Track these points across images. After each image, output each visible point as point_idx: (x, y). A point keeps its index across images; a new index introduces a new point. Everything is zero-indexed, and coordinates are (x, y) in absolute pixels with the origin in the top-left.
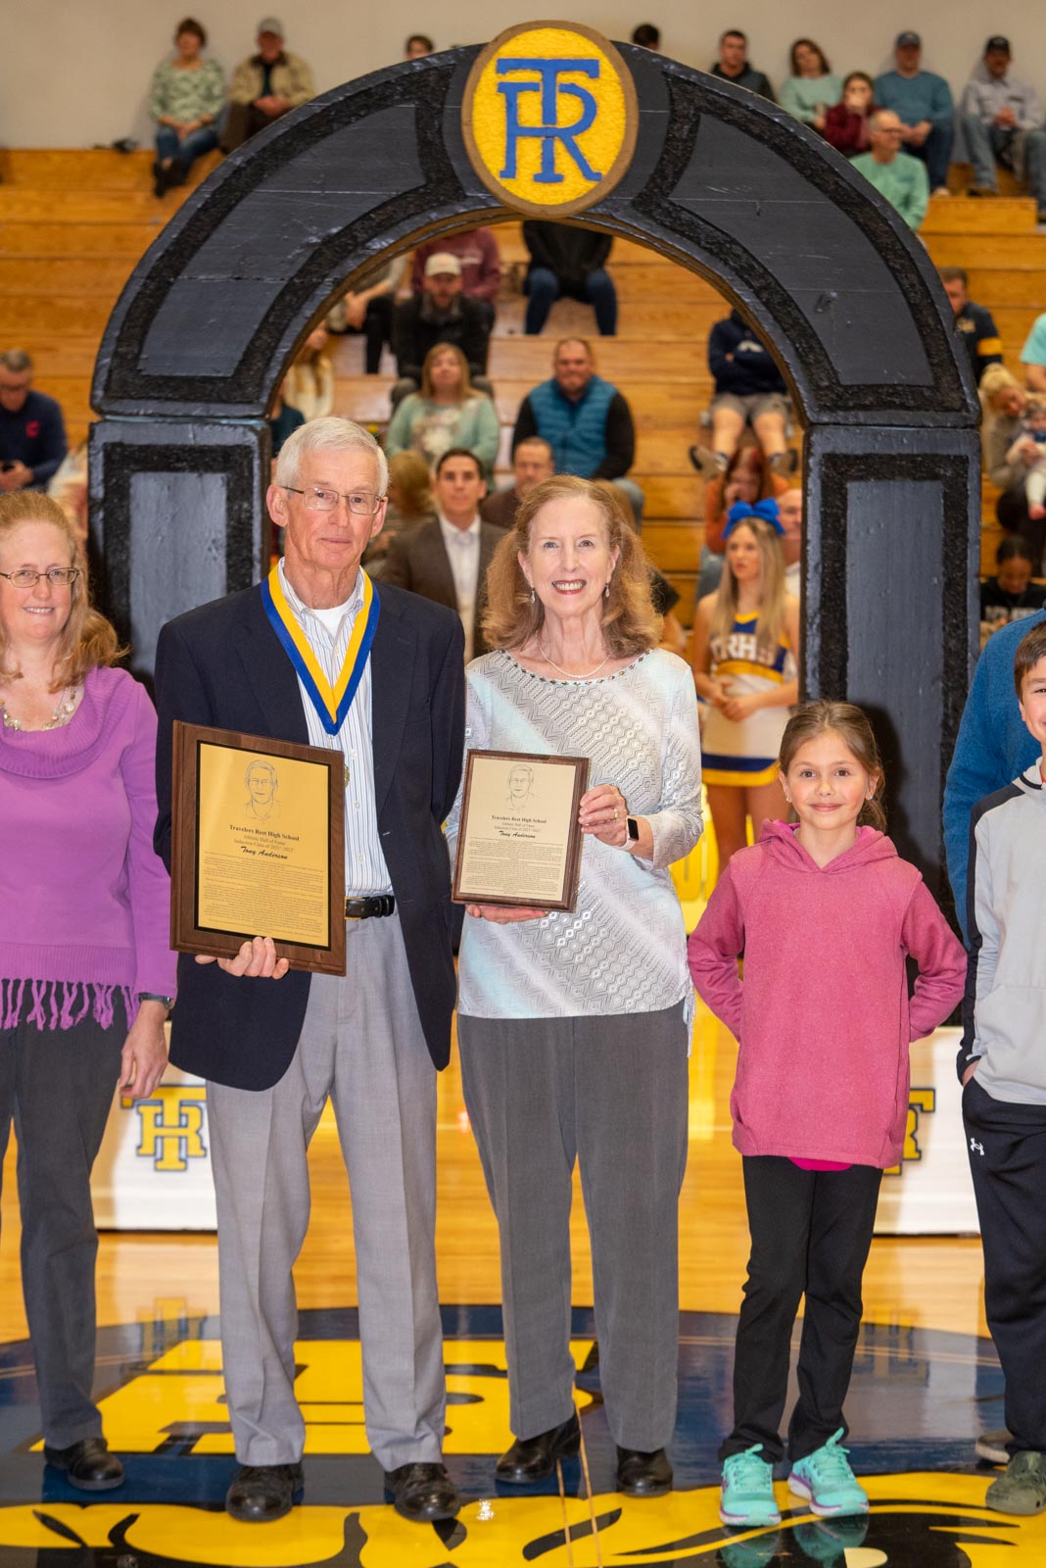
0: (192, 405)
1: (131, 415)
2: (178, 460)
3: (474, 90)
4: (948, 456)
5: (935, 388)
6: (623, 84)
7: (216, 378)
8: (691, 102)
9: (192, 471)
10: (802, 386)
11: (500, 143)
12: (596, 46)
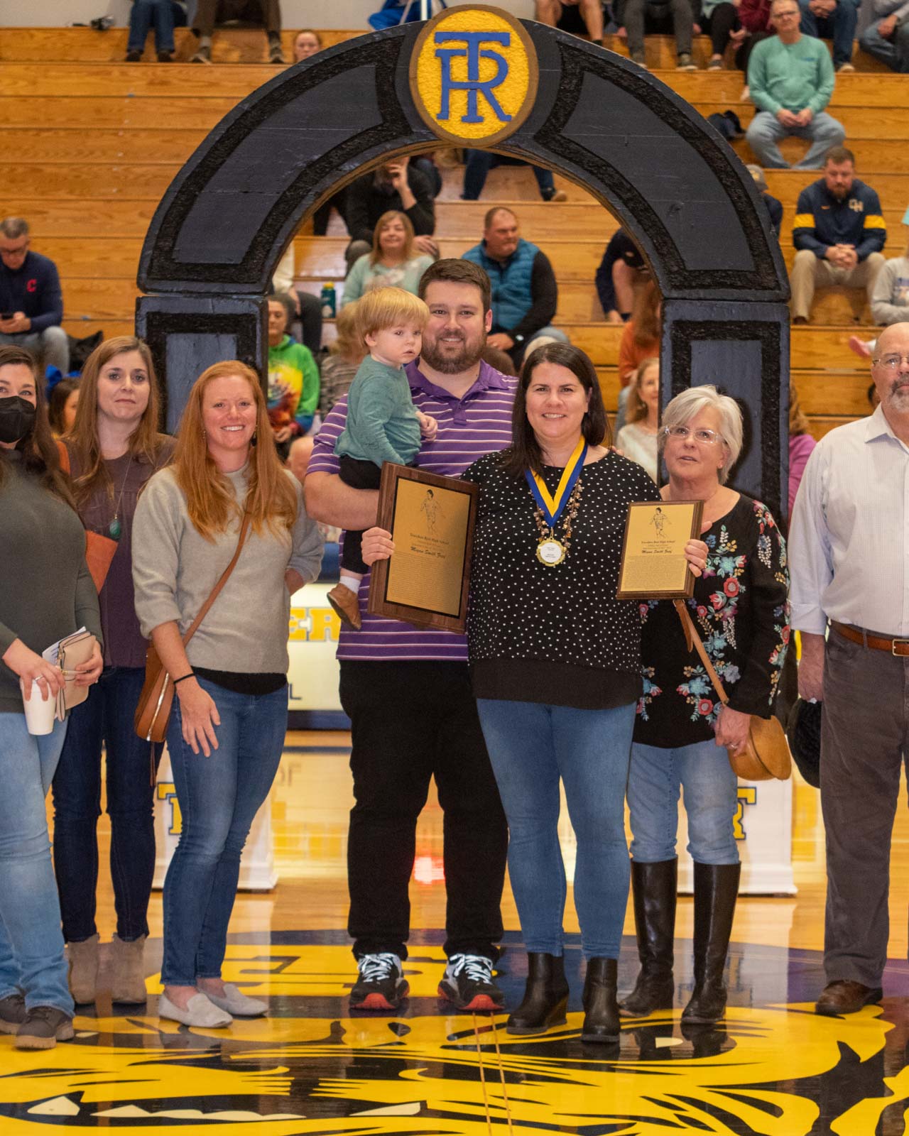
0: (211, 285)
1: (167, 292)
2: (201, 325)
3: (418, 55)
4: (765, 322)
5: (757, 272)
6: (527, 50)
7: (229, 265)
8: (577, 63)
9: (211, 333)
10: (658, 271)
11: (437, 94)
12: (507, 23)
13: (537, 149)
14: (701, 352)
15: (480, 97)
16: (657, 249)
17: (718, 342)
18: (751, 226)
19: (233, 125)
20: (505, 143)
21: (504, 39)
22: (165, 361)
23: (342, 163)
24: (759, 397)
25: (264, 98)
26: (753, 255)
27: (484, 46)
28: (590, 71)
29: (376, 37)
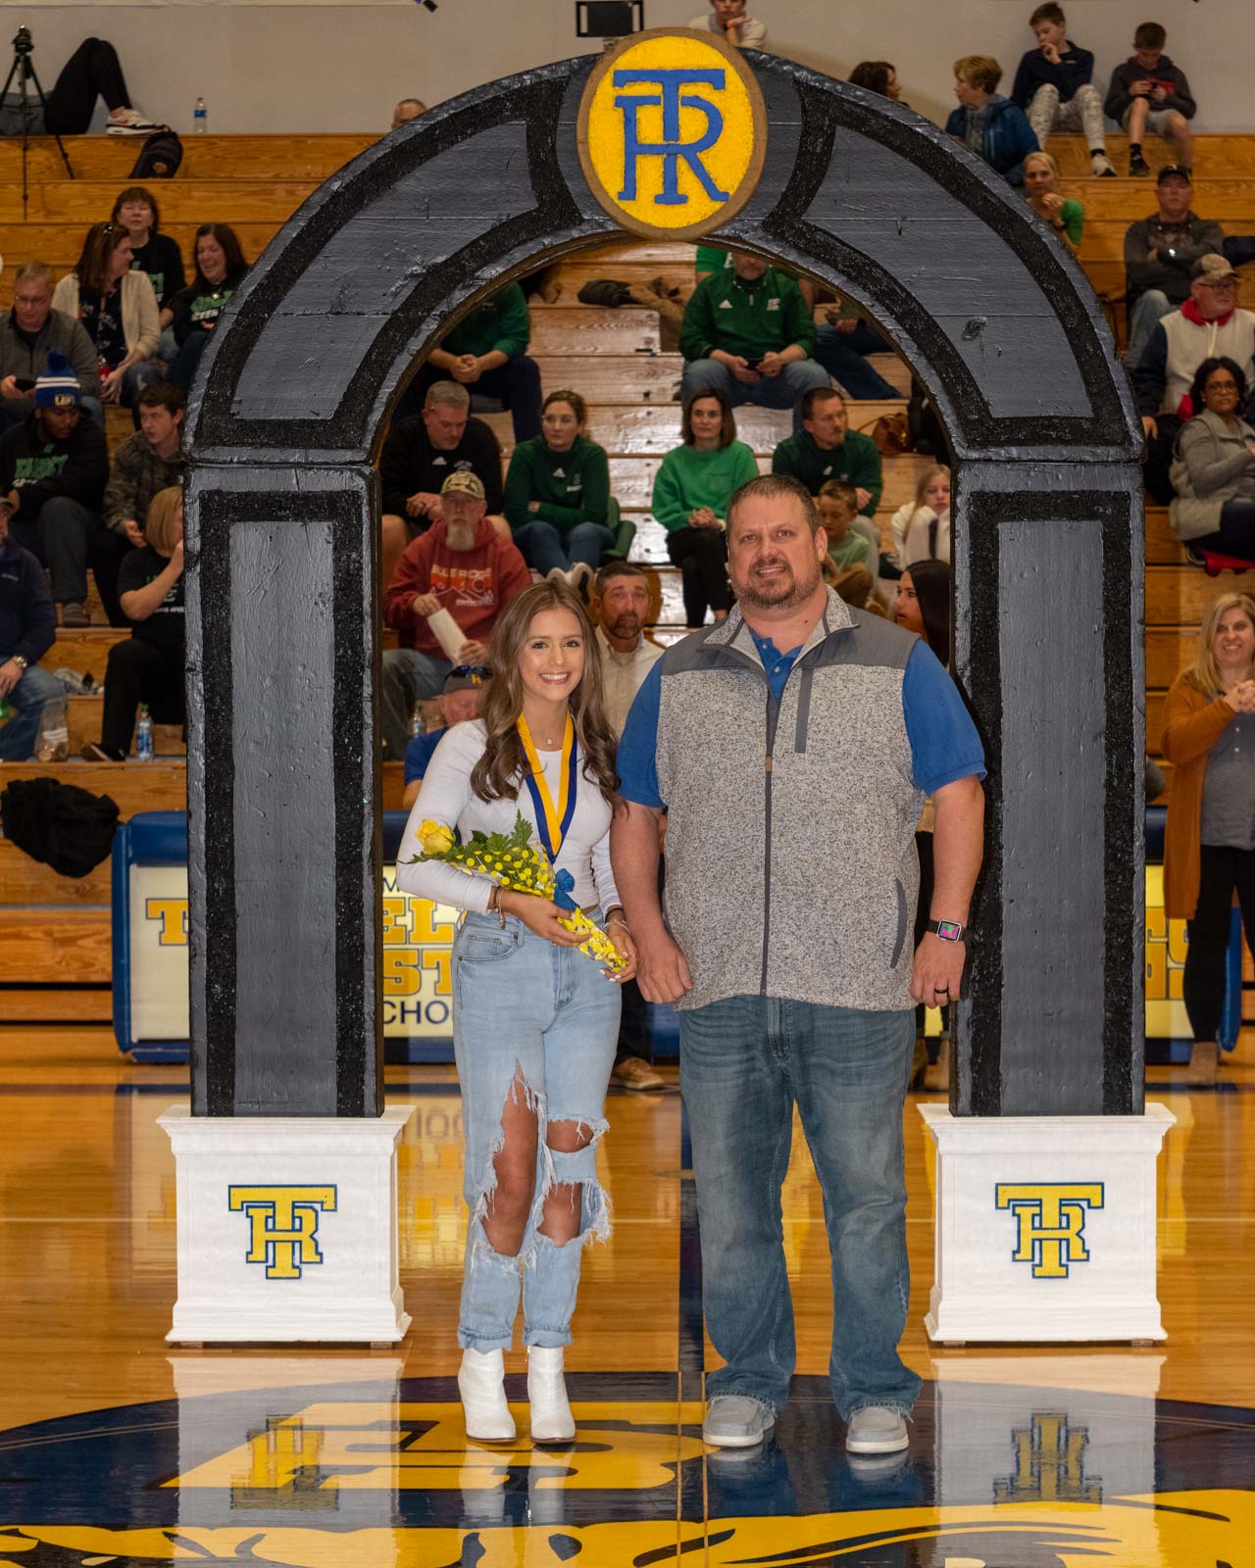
0: (291, 451)
1: (225, 462)
2: (281, 508)
3: (589, 106)
4: (1108, 493)
5: (1095, 421)
6: (750, 95)
7: (316, 421)
8: (825, 113)
9: (296, 520)
10: (950, 419)
11: (618, 162)
12: (720, 55)
13: (767, 241)
14: (1015, 539)
15: (682, 165)
16: (948, 388)
17: (1038, 524)
18: (1088, 351)
19: (318, 214)
20: (720, 232)
21: (716, 79)
22: (228, 562)
23: (477, 270)
24: (1100, 603)
25: (363, 172)
26: (1090, 394)
27: (687, 90)
28: (845, 124)
29: (528, 80)
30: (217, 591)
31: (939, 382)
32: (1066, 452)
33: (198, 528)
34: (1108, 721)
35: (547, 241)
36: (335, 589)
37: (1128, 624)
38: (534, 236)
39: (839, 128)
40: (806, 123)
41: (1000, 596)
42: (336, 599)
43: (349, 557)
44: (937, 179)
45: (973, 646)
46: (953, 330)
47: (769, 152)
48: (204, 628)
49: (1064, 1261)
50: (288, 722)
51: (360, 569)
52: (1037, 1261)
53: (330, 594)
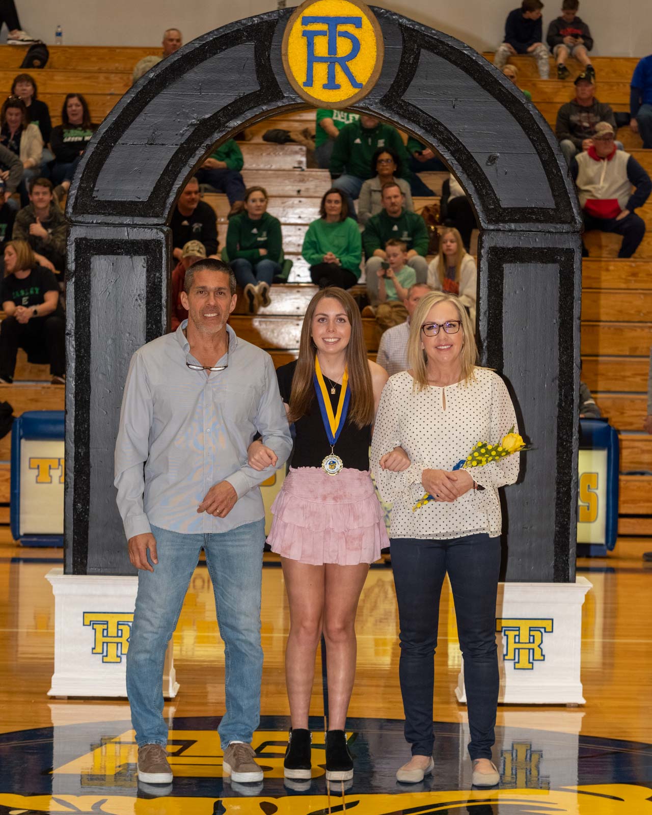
1: (89, 223)
2: (119, 248)
3: (289, 35)
4: (562, 249)
5: (556, 210)
6: (375, 31)
7: (138, 202)
8: (415, 42)
9: (126, 255)
10: (478, 208)
11: (304, 66)
12: (360, 10)
13: (383, 110)
14: (511, 272)
15: (338, 68)
16: (477, 191)
17: (525, 265)
18: (553, 173)
19: (142, 90)
20: (357, 105)
21: (357, 22)
22: (90, 276)
23: (228, 121)
24: (557, 308)
25: (166, 68)
26: (554, 196)
27: (341, 28)
28: (425, 48)
29: (256, 20)
30: (83, 292)
31: (473, 188)
32: (540, 226)
33: (73, 258)
34: (560, 371)
35: (264, 108)
36: (147, 292)
37: (572, 319)
38: (257, 105)
39: (422, 50)
40: (405, 47)
41: (503, 303)
42: (147, 297)
43: (155, 275)
44: (475, 79)
45: (489, 330)
46: (481, 160)
47: (384, 62)
48: (76, 312)
49: (531, 661)
50: (120, 363)
51: (161, 282)
52: (517, 660)
53: (144, 293)
